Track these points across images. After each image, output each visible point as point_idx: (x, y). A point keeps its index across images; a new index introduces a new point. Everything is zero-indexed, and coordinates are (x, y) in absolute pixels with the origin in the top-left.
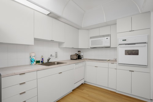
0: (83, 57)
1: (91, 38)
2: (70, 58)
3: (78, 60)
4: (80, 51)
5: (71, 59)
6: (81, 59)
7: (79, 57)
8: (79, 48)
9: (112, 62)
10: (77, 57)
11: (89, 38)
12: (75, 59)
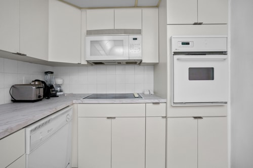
0: (61, 91)
1: (90, 33)
2: (8, 99)
3: (45, 101)
4: (52, 73)
5: (14, 101)
6: (55, 96)
7: (48, 92)
8: (50, 60)
9: (156, 101)
10: (42, 90)
11: (84, 32)
12: (34, 98)
